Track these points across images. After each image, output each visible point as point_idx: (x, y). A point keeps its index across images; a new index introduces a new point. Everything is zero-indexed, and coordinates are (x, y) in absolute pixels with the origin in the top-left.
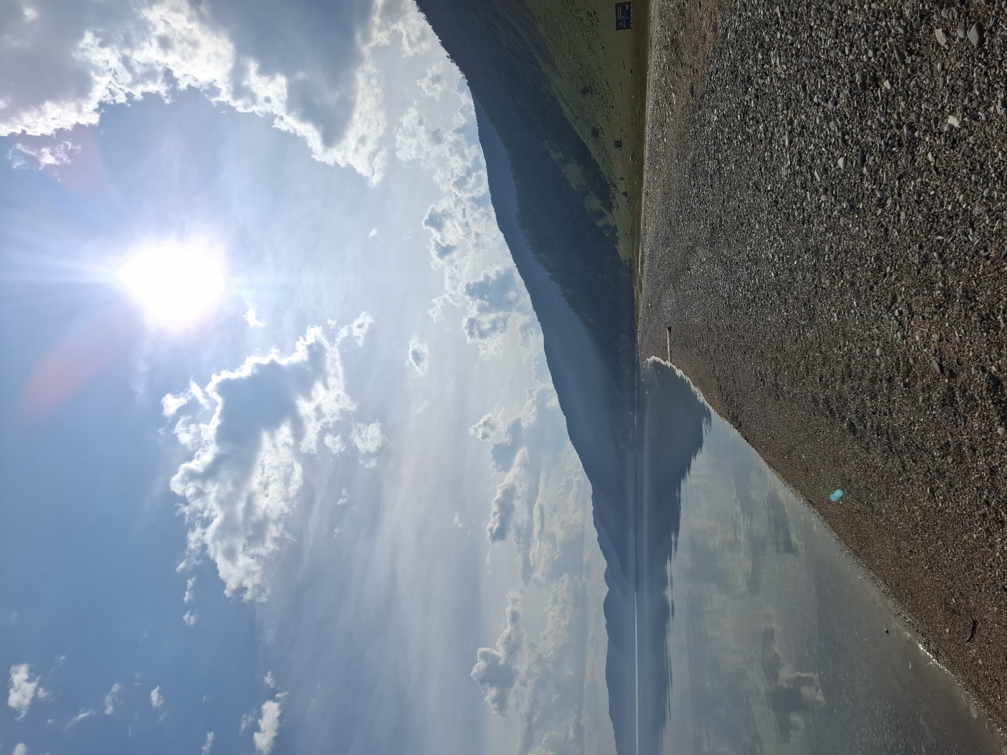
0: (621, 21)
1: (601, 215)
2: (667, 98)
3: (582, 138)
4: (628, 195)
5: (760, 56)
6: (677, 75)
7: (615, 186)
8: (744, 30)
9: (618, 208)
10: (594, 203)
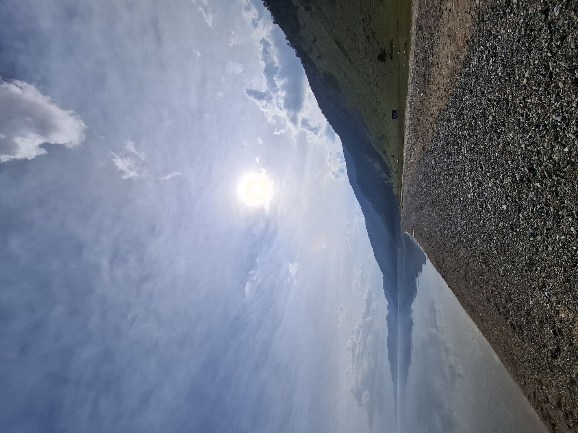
0: (394, 116)
1: (387, 179)
2: (412, 147)
3: (380, 154)
4: (397, 173)
5: (456, 147)
6: (416, 141)
7: (392, 169)
8: (448, 135)
9: (393, 177)
10: (384, 175)
